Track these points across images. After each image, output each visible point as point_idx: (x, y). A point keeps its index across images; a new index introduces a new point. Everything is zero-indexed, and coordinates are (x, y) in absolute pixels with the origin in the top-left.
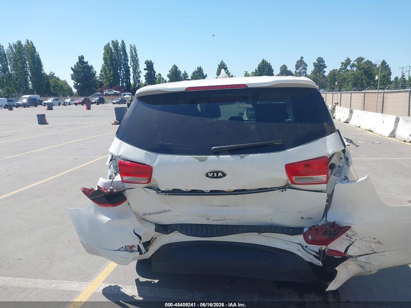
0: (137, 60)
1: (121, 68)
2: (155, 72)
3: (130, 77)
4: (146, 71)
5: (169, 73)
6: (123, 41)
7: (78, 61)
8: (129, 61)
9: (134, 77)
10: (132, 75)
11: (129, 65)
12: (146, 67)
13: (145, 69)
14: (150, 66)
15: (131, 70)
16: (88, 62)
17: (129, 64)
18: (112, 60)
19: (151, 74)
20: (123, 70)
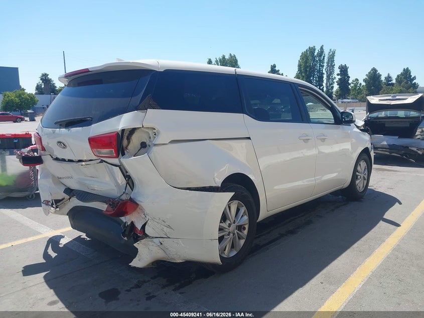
0: (333, 66)
1: (314, 75)
2: (349, 77)
3: (323, 84)
4: (339, 77)
5: (365, 77)
6: (322, 48)
7: (270, 70)
8: (325, 67)
9: (327, 84)
10: (325, 81)
11: (324, 72)
12: (339, 72)
13: (338, 75)
14: (344, 70)
15: (325, 76)
16: (279, 70)
17: (324, 70)
18: (306, 67)
19: (345, 79)
20: (316, 78)
